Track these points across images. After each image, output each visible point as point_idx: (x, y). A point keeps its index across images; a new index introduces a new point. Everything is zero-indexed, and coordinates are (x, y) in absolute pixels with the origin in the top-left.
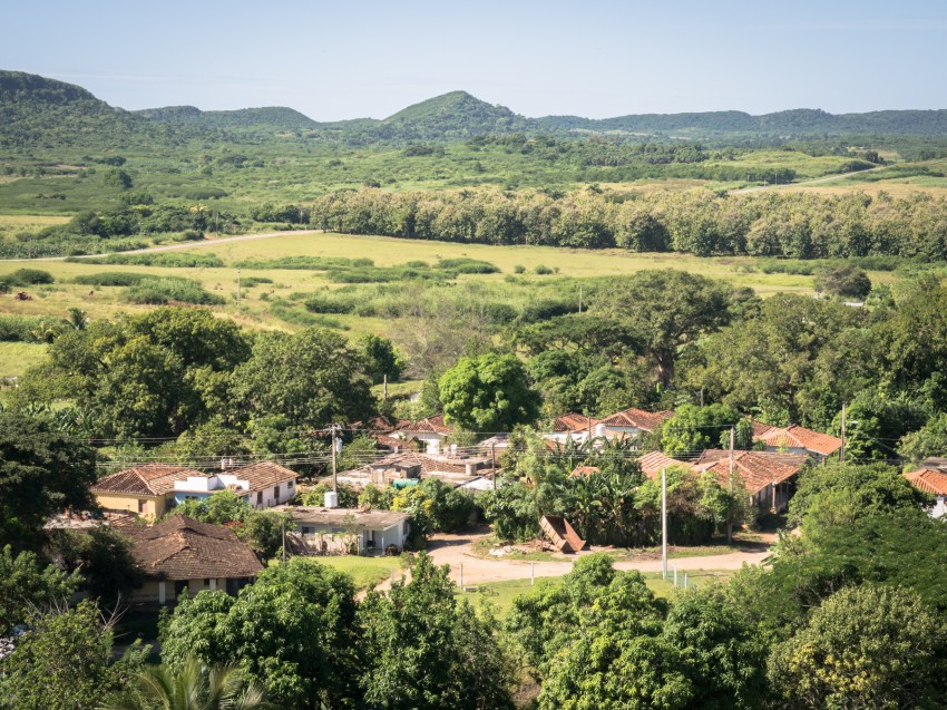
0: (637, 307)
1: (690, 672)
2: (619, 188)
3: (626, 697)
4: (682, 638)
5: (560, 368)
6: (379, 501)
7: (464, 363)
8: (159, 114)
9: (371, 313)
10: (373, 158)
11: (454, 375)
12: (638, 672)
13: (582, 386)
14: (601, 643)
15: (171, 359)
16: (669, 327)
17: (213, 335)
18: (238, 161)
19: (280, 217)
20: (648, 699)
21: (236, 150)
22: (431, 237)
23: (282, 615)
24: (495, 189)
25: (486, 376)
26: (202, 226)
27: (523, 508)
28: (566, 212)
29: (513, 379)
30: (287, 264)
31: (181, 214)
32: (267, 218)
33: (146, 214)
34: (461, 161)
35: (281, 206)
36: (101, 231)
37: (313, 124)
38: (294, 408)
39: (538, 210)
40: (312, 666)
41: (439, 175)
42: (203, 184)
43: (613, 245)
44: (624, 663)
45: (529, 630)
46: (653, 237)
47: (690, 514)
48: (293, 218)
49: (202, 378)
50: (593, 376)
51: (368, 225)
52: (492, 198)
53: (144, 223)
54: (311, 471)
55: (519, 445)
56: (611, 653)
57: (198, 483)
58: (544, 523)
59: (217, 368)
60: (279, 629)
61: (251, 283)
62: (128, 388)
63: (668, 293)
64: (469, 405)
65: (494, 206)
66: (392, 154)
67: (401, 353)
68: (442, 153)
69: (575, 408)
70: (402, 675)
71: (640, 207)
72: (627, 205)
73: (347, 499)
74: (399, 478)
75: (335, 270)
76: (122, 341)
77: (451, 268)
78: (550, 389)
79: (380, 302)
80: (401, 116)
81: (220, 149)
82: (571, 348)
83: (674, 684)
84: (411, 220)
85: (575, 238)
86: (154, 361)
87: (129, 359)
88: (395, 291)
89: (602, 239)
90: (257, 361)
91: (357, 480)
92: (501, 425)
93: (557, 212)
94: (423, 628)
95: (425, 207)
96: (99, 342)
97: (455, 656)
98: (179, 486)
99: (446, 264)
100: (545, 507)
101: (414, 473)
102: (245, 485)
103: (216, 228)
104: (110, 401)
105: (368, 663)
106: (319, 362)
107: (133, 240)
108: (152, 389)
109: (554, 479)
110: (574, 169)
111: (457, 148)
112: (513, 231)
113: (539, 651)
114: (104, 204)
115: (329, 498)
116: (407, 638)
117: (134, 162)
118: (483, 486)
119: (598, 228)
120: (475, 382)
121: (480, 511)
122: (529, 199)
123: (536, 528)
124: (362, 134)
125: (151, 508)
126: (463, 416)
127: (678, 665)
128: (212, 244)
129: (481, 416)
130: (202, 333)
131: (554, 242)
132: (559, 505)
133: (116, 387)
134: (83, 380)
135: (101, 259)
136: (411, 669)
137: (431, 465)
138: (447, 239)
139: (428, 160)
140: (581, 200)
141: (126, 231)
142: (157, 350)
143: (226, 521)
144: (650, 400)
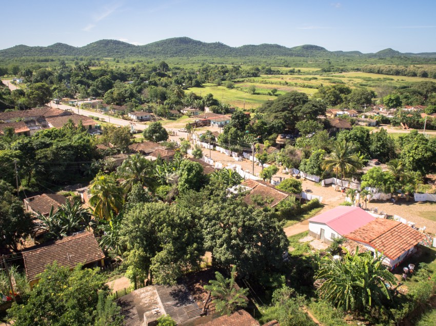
0: (421, 87)
1: (432, 152)
2: (418, 66)
3: (419, 155)
4: (431, 146)
5: (406, 98)
6: (371, 117)
7: (389, 96)
8: (336, 52)
9: (371, 86)
10: (372, 60)
11: (386, 98)
12: (422, 151)
13: (410, 101)
14: (416, 145)
15: (338, 92)
16: (427, 91)
17: (345, 89)
18: (349, 60)
19: (355, 70)
20: (423, 155)
21: (349, 58)
22: (382, 74)
23: (358, 135)
24: (394, 66)
25: (393, 98)
26: (342, 71)
27: (397, 121)
28: (408, 70)
29: (397, 99)
30: (356, 78)
31: (339, 69)
32: (353, 70)
33: (333, 69)
34: (389, 61)
35: (356, 68)
36: (325, 71)
37: (362, 54)
38: (358, 101)
39: (403, 69)
40: (362, 143)
41: (384, 63)
42: (343, 64)
43: (416, 76)
44: (420, 149)
45: (400, 141)
46: (425, 75)
47: (430, 124)
48: (358, 70)
49: (343, 96)
50: (412, 99)
51: (371, 71)
52: (394, 67)
53: (332, 70)
54: (360, 112)
55: (398, 110)
56: (417, 147)
57: (341, 113)
58: (401, 124)
59: (345, 94)
60: (357, 137)
61: (350, 80)
62: (330, 97)
63: (428, 85)
64: (389, 103)
65: (394, 69)
66: (376, 59)
67: (376, 93)
68: (385, 59)
69: (408, 104)
70: (377, 147)
71: (423, 69)
72: (420, 69)
73: (366, 117)
74: (375, 114)
75: (364, 79)
76: (330, 89)
77: (385, 79)
78: (404, 101)
79: (372, 84)
80: (378, 53)
81: (346, 58)
82: (408, 94)
83: (429, 154)
84: (379, 71)
85: (409, 75)
86: (335, 93)
87: (331, 92)
88: (375, 83)
89: (415, 75)
90: (352, 93)
91: (368, 114)
92: (394, 107)
93: (406, 70)
94: (382, 139)
95: (382, 68)
96: (326, 89)
97: (387, 144)
98: (338, 113)
99: (384, 78)
100: (402, 121)
101: (378, 113)
102: (349, 113)
103: (344, 71)
104: (327, 99)
105: (370, 144)
106: (363, 94)
107: (330, 73)
108: (334, 97)
109: (404, 116)
110: (410, 62)
111: (388, 58)
112: (397, 73)
113: (402, 145)
114: (326, 67)
115: (363, 117)
116: (379, 141)
117: (331, 60)
118: (391, 116)
119: (414, 73)
120: (390, 99)
121: (389, 121)
122: (401, 68)
123: (400, 124)
124: (371, 56)
125: (333, 116)
126: (387, 105)
127: (430, 150)
128: (344, 74)
129: (391, 105)
130: (344, 88)
131: (405, 75)
132: (405, 121)
133: (329, 96)
134: (323, 95)
135: (325, 76)
136: (379, 146)
137: (381, 112)
138: (385, 74)
139: (383, 60)
140: (411, 68)
141: (329, 71)
142: (336, 91)
143: (346, 119)
144: (422, 104)
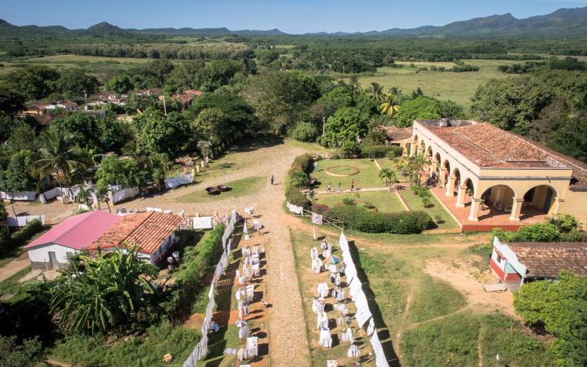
0: (154, 68)
1: (174, 127)
2: (147, 45)
3: (160, 133)
4: (171, 120)
5: (138, 80)
6: (98, 108)
7: (114, 78)
8: (26, 27)
9: (90, 72)
10: (85, 38)
11: (112, 81)
12: (162, 128)
13: (143, 84)
14: (154, 122)
15: (39, 78)
16: (162, 72)
17: (50, 72)
18: (50, 39)
19: (63, 52)
20: (165, 133)
21: (49, 36)
22: (103, 56)
23: (77, 122)
24: (116, 45)
25: (120, 81)
26: (43, 54)
27: (132, 108)
28: (135, 49)
29: (126, 81)
30: (67, 62)
31: (37, 51)
32: (60, 52)
33: (27, 51)
34: (107, 39)
35: (63, 49)
36: (16, 55)
37: (68, 30)
38: (74, 88)
39: (128, 49)
40: (86, 133)
41: (102, 42)
42: (42, 44)
43: (147, 57)
44: (159, 126)
45: (137, 124)
46: (156, 55)
47: (171, 107)
48: (67, 52)
49: (48, 83)
50: (145, 81)
51: (86, 53)
52: (117, 47)
53: (27, 53)
54: (80, 103)
55: (130, 95)
56: (156, 124)
57: (52, 107)
58: (138, 110)
59: (52, 80)
60: (77, 125)
61: (58, 66)
62: (29, 86)
63: (160, 64)
64: (117, 88)
65: (117, 48)
66: (90, 37)
67: (100, 80)
68: (102, 37)
69: (142, 88)
70: (108, 135)
71: (152, 48)
72: (149, 48)
73: (90, 108)
74: (102, 103)
75: (80, 63)
76: (25, 74)
78: (136, 84)
79: (92, 69)
80: (91, 28)
81: (44, 36)
82: (140, 76)
83: (170, 130)
84: (97, 52)
85: (138, 56)
86: (35, 79)
87: (28, 78)
88: (96, 67)
89: (144, 56)
90: (62, 78)
91: (92, 104)
92: (125, 92)
93: (133, 50)
94: (112, 125)
95: (100, 48)
96: (19, 75)
97: (121, 131)
98: (47, 107)
99: (107, 62)
100: (138, 107)
101: (106, 102)
102: (64, 107)
103: (47, 54)
104: (25, 89)
105: (100, 134)
106: (78, 78)
107: (25, 57)
108: (36, 85)
109: (139, 101)
110: (136, 41)
111: (106, 36)
112: (123, 54)
113: (140, 128)
114: (16, 48)
115: (86, 108)
116: (108, 127)
117: (21, 39)
118: (122, 104)
119: (143, 53)
120: (118, 83)
121: (123, 109)
122: (125, 47)
123: (137, 112)
124: (81, 33)
125: (41, 113)
126: (116, 90)
127: (171, 126)
128: (46, 58)
129: (120, 90)
130: (46, 72)
131: (133, 57)
132: (141, 106)
133: (26, 85)
134: (17, 84)
135: (17, 61)
136: (111, 134)
137: (110, 100)
138: (107, 56)
139: (100, 38)
140: (138, 47)
141: (23, 55)
142: (35, 76)
143: (61, 113)
144: (159, 87)
